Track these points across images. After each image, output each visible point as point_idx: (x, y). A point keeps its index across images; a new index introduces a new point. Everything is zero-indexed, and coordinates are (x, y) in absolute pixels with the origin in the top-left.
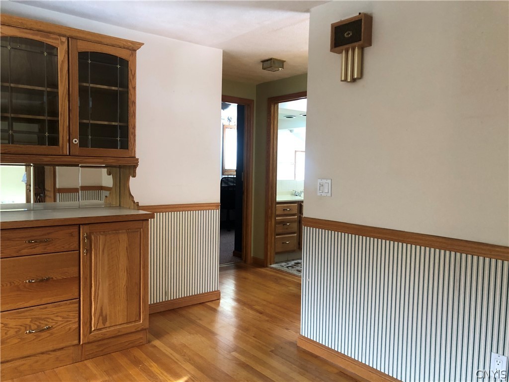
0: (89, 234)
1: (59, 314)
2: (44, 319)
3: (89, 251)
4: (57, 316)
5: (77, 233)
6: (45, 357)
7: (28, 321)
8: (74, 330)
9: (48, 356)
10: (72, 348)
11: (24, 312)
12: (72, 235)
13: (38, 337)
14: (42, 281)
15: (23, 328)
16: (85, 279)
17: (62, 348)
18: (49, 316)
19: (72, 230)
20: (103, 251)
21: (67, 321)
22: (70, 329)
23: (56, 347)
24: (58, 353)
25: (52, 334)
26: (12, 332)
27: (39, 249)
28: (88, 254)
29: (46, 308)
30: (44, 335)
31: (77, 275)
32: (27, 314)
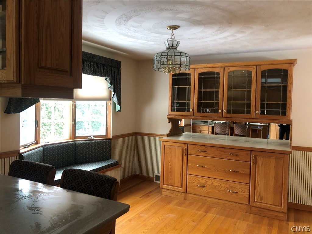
0: (255, 155)
1: (241, 188)
2: (234, 188)
3: (255, 163)
4: (240, 189)
5: (250, 154)
6: (235, 204)
7: (228, 186)
8: (246, 198)
9: (236, 204)
10: (246, 205)
11: (227, 182)
12: (248, 155)
13: (232, 194)
14: (234, 171)
15: (227, 189)
16: (253, 176)
17: (242, 204)
18: (237, 187)
19: (248, 153)
20: (262, 165)
21: (244, 193)
22: (245, 196)
23: (239, 202)
24: (240, 205)
25: (237, 195)
26: (223, 189)
27: (234, 158)
28: (255, 165)
29: (235, 183)
30: (234, 195)
31: (249, 173)
32: (229, 183)
